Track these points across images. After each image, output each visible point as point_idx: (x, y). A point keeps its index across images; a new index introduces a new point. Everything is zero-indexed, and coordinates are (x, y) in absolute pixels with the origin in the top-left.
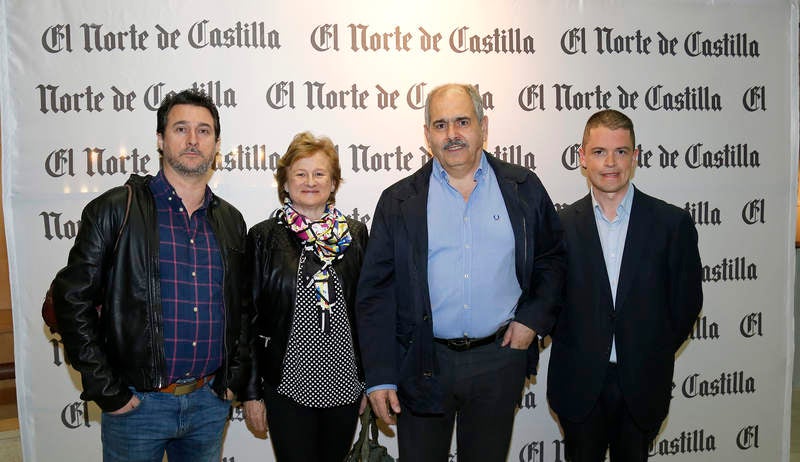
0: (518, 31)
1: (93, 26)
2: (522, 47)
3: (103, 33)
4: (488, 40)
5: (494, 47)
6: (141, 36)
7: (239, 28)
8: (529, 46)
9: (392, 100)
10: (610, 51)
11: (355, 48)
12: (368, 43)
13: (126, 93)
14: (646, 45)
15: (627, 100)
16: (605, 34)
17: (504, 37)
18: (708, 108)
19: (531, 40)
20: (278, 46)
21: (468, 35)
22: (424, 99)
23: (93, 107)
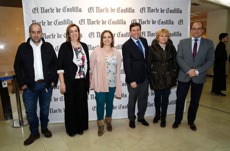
0: (131, 8)
2: (132, 11)
4: (125, 10)
7: (73, 8)
9: (105, 23)
10: (150, 12)
11: (97, 12)
12: (100, 11)
13: (50, 22)
14: (158, 11)
15: (154, 22)
16: (149, 8)
17: (128, 9)
18: (171, 24)
19: (134, 10)
20: (81, 12)
21: (120, 9)
22: (112, 23)
23: (43, 25)
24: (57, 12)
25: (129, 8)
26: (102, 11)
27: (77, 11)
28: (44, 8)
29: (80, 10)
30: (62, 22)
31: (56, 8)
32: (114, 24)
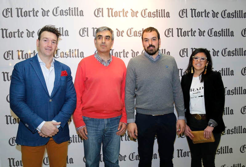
0: (164, 10)
1: (20, 9)
2: (166, 16)
3: (23, 11)
4: (154, 13)
5: (156, 15)
7: (70, 9)
8: (168, 15)
9: (122, 34)
10: (196, 17)
11: (109, 16)
12: (113, 15)
13: (31, 32)
14: (208, 15)
16: (193, 11)
17: (159, 12)
18: (229, 36)
19: (169, 13)
20: (83, 16)
21: (147, 12)
22: (133, 34)
23: (20, 36)
24: (44, 16)
25: (162, 10)
26: (116, 14)
27: (76, 14)
28: (21, 9)
29: (82, 14)
31: (42, 9)
32: (137, 36)
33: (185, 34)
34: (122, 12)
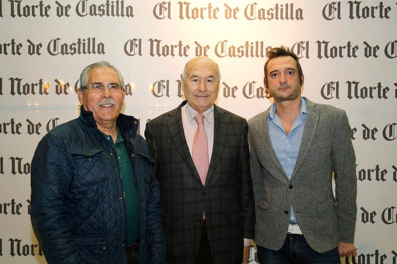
0: (292, 5)
1: (16, 1)
2: (294, 16)
3: (23, 5)
5: (275, 16)
6: (46, 8)
10: (358, 17)
11: (181, 18)
12: (190, 15)
13: (36, 44)
14: (386, 12)
15: (371, 51)
17: (282, 10)
19: (301, 11)
21: (257, 8)
22: (227, 51)
23: (15, 51)
24: (59, 16)
25: (286, 5)
27: (120, 13)
29: (130, 12)
30: (71, 46)
32: (234, 56)
33: (335, 52)
34: (208, 9)
